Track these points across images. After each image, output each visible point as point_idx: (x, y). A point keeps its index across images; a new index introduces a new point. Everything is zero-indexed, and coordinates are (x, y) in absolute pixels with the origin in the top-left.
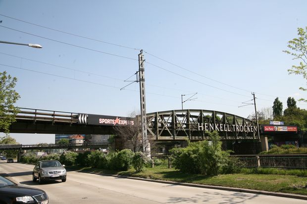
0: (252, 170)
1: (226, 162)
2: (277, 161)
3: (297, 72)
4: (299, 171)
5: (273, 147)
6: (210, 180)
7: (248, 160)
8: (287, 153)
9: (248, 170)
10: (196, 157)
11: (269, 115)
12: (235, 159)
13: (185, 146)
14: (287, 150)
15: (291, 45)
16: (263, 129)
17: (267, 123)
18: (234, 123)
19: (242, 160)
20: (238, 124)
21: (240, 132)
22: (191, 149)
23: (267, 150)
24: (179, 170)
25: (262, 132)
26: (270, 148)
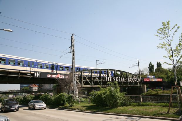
0: (137, 104)
1: (122, 100)
2: (151, 98)
3: (162, 47)
4: (164, 104)
5: (149, 91)
6: (113, 110)
7: (135, 98)
8: (157, 94)
9: (135, 104)
10: (104, 97)
11: (146, 72)
12: (128, 98)
13: (99, 91)
14: (157, 92)
16: (143, 80)
17: (145, 76)
18: (127, 77)
19: (132, 98)
20: (129, 78)
21: (130, 82)
22: (102, 92)
23: (146, 92)
24: (95, 105)
25: (143, 82)
26: (147, 91)
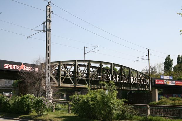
1: (120, 110)
2: (164, 111)
7: (140, 108)
8: (174, 104)
10: (93, 104)
11: (160, 70)
12: (129, 108)
14: (174, 102)
16: (154, 82)
17: (158, 77)
18: (129, 75)
19: (134, 109)
20: (133, 77)
21: (134, 83)
22: (90, 97)
23: (157, 101)
25: (153, 85)
26: (159, 99)
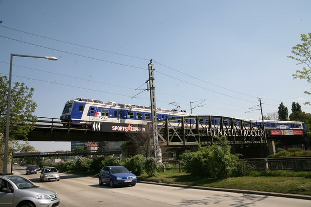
0: (260, 173)
1: (235, 166)
2: (284, 164)
3: (301, 77)
4: (306, 173)
5: (280, 151)
6: (220, 183)
7: (256, 163)
8: (294, 156)
9: (257, 173)
10: (205, 162)
12: (244, 162)
13: (195, 151)
14: (294, 153)
15: (295, 50)
16: (270, 133)
18: (242, 128)
19: (251, 164)
20: (245, 129)
21: (248, 137)
22: (202, 154)
23: (275, 153)
24: (189, 174)
25: (269, 136)
26: (277, 152)
